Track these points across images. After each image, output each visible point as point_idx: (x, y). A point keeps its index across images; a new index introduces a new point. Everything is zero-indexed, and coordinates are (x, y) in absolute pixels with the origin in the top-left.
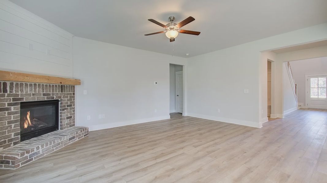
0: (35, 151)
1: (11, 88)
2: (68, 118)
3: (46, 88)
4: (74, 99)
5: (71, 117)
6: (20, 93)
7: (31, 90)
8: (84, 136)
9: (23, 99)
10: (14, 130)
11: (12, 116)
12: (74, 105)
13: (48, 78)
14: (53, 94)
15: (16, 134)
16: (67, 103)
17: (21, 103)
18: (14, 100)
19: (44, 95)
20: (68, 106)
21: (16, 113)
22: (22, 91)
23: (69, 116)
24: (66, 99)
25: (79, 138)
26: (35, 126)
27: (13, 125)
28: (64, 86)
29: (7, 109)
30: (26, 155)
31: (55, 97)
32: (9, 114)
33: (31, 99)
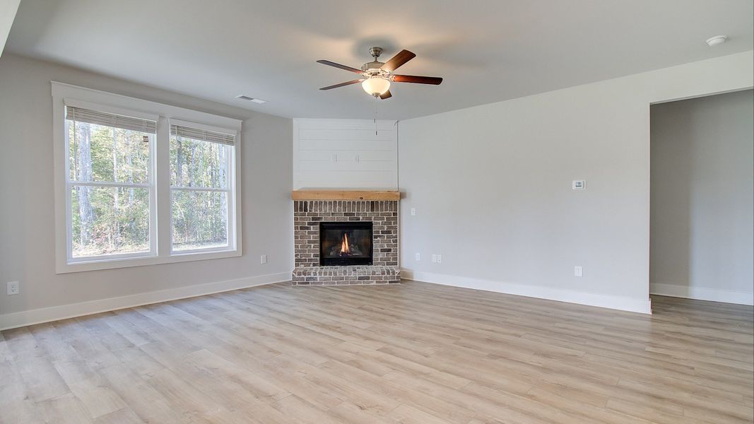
0: (312, 275)
1: (311, 207)
2: (382, 251)
3: (349, 207)
4: (396, 223)
5: (390, 250)
6: (319, 212)
7: (330, 209)
8: (390, 282)
9: (321, 218)
10: (314, 251)
11: (312, 236)
12: (396, 232)
13: (343, 193)
14: (358, 214)
15: (315, 256)
16: (383, 228)
17: (321, 223)
18: (313, 219)
19: (346, 214)
20: (383, 232)
21: (315, 233)
22: (321, 210)
23: (386, 247)
24: (381, 222)
25: (377, 282)
26: (351, 252)
27: (312, 245)
28: (377, 202)
29: (307, 228)
30: (302, 276)
31: (361, 218)
32: (309, 233)
33: (329, 219)
